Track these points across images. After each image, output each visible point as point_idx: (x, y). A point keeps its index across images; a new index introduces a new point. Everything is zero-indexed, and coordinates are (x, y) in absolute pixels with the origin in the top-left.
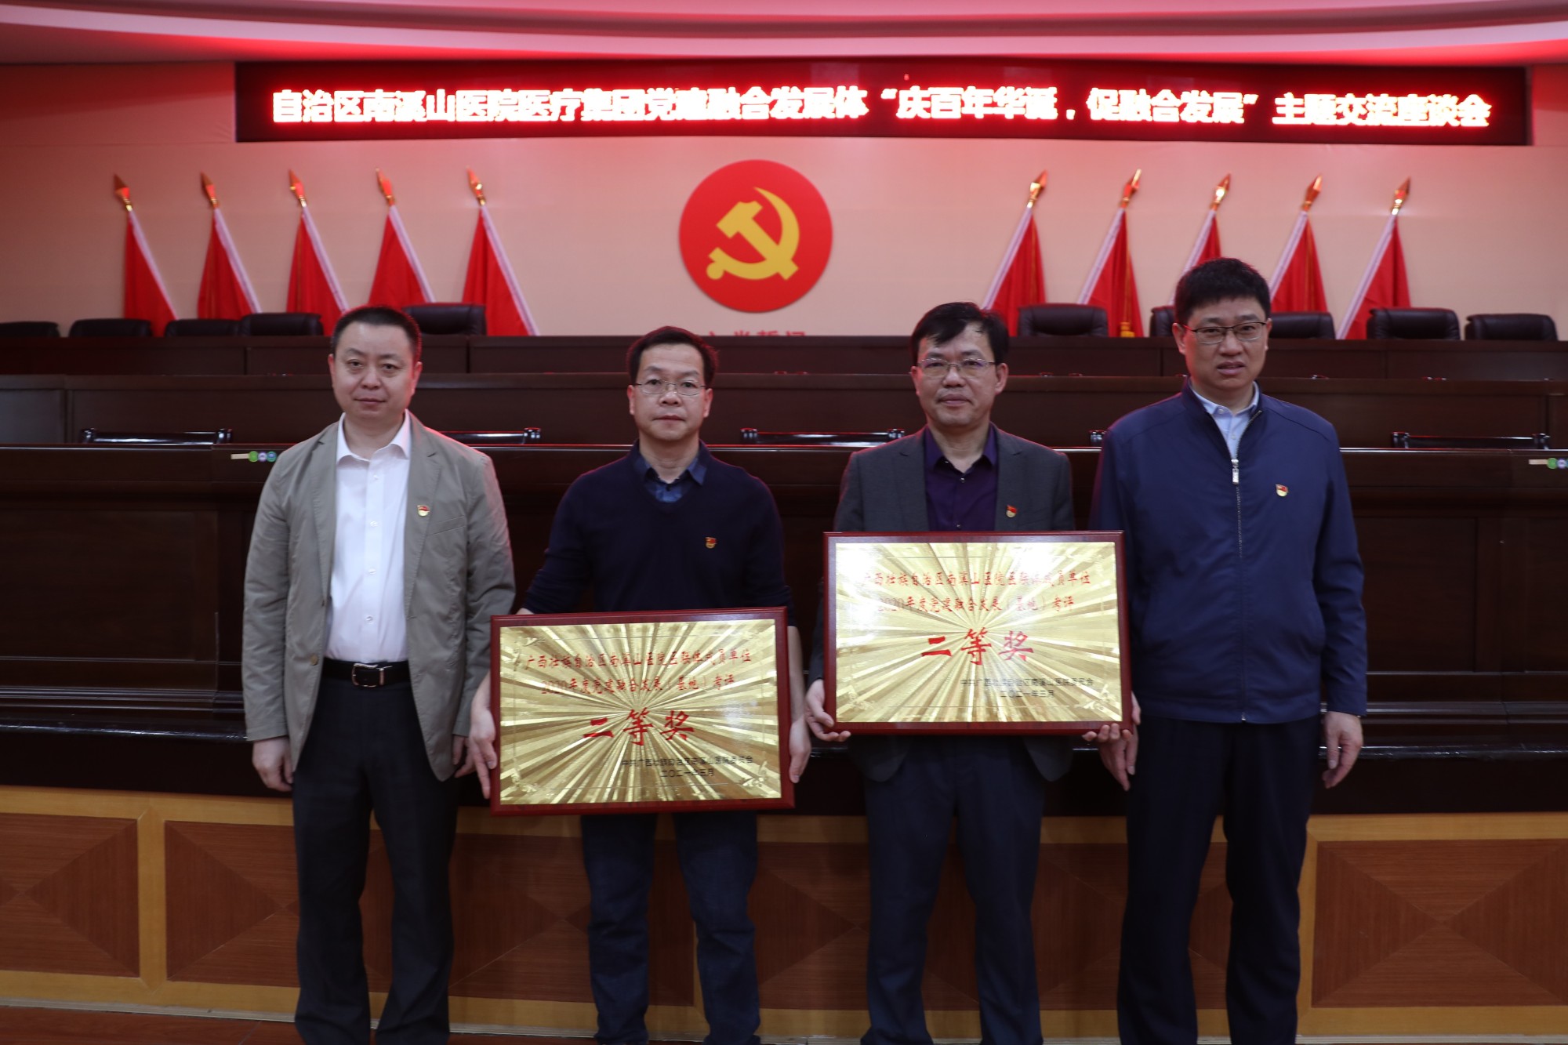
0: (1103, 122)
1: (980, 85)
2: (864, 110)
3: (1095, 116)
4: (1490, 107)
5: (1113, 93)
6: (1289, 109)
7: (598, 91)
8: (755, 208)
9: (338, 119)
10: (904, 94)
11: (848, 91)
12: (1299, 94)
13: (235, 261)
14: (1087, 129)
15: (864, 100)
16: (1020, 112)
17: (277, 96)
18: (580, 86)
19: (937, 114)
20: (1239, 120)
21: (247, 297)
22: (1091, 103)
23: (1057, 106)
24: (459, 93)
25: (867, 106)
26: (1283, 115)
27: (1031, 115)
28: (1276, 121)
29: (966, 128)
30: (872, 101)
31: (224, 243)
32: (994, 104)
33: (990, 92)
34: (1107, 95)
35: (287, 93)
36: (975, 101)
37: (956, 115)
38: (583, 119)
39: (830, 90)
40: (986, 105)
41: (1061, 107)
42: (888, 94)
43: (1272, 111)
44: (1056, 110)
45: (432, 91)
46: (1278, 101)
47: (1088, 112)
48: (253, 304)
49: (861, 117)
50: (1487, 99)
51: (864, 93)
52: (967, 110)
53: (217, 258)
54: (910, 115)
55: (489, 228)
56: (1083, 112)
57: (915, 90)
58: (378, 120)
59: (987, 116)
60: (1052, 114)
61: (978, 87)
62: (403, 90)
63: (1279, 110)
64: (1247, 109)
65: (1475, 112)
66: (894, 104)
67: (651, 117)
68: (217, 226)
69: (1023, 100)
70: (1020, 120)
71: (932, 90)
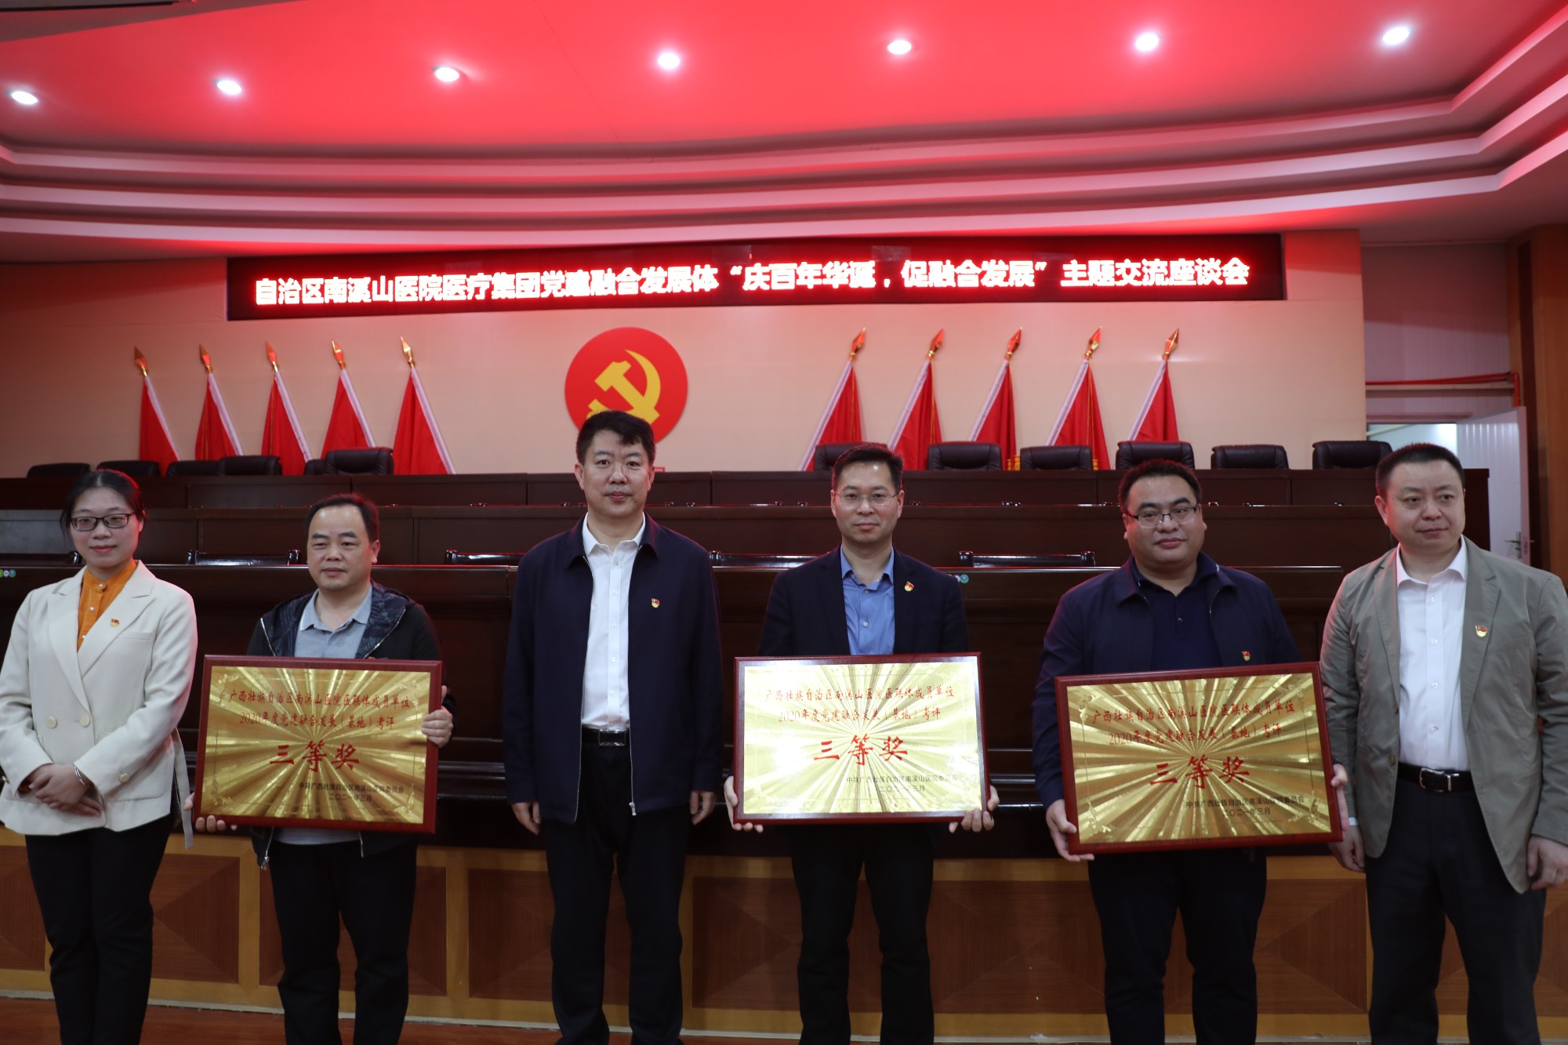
0: (914, 288)
1: (811, 261)
2: (715, 284)
3: (908, 284)
4: (1248, 268)
5: (923, 264)
6: (1074, 274)
7: (504, 274)
8: (625, 366)
9: (305, 301)
10: (749, 270)
11: (702, 270)
12: (1083, 260)
13: (223, 414)
14: (901, 295)
15: (716, 276)
16: (845, 282)
17: (259, 284)
18: (490, 271)
19: (776, 286)
20: (1030, 283)
21: (232, 443)
22: (904, 273)
23: (874, 276)
24: (398, 279)
25: (718, 281)
26: (1070, 279)
27: (854, 285)
28: (1064, 283)
29: (800, 297)
30: (723, 276)
31: (215, 401)
32: (823, 276)
33: (819, 266)
34: (917, 266)
35: (266, 281)
36: (808, 274)
37: (791, 286)
38: (493, 298)
39: (688, 269)
40: (816, 277)
41: (879, 276)
42: (736, 271)
43: (1060, 274)
44: (874, 279)
45: (376, 277)
46: (1065, 267)
47: (902, 281)
48: (237, 449)
49: (712, 290)
50: (1245, 261)
51: (715, 271)
52: (800, 282)
53: (210, 411)
54: (753, 288)
55: (417, 386)
56: (898, 282)
57: (758, 267)
58: (335, 301)
59: (816, 287)
60: (870, 283)
61: (810, 262)
62: (353, 277)
63: (1067, 275)
64: (1038, 275)
65: (1237, 272)
66: (741, 278)
67: (545, 295)
68: (211, 387)
69: (848, 272)
70: (844, 289)
71: (772, 267)
